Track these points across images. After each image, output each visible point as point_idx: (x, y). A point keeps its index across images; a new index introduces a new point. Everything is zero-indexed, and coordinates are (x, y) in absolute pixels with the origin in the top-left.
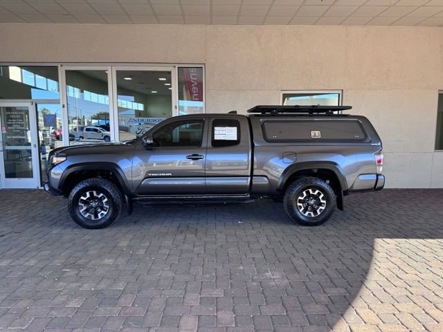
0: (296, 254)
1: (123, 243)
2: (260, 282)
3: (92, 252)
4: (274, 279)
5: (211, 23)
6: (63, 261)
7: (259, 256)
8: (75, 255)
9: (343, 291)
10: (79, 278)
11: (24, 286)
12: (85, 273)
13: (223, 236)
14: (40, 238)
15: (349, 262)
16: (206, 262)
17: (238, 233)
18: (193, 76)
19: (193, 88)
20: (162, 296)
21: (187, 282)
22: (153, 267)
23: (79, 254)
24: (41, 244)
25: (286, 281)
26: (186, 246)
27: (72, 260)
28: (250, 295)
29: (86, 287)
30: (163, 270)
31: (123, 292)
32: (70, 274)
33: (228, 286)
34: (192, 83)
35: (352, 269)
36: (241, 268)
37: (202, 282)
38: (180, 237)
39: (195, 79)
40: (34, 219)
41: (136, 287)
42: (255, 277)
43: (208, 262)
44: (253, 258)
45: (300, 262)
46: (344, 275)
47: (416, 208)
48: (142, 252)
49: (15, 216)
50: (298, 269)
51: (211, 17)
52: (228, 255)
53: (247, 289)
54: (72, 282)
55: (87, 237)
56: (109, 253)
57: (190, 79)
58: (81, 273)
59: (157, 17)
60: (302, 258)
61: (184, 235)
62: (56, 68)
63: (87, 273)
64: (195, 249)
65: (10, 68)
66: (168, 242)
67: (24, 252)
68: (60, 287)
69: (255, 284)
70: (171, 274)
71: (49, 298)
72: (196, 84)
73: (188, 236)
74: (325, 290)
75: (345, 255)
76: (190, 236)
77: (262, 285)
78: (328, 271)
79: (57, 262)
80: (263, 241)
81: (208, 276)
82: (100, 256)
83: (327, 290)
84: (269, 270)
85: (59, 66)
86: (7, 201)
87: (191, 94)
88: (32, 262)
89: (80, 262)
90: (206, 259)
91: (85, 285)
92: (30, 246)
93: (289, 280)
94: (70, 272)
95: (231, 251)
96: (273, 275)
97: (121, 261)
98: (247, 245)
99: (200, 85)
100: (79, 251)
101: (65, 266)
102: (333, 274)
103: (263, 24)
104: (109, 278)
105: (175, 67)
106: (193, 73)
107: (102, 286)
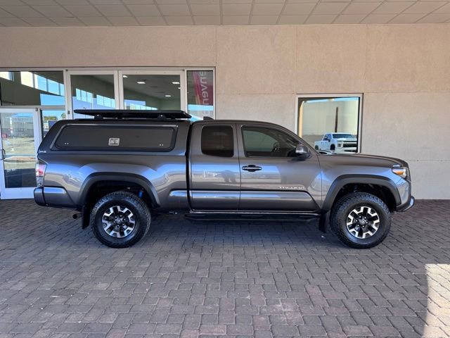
0: (311, 279)
1: (122, 264)
2: (269, 316)
3: (86, 274)
4: (285, 312)
5: (222, 24)
6: (53, 285)
7: (269, 282)
8: (67, 278)
9: (365, 330)
10: (67, 307)
11: (5, 316)
12: (74, 301)
13: (231, 256)
14: (34, 256)
15: (372, 292)
16: (209, 289)
17: (247, 252)
18: (203, 80)
19: (202, 92)
20: (156, 333)
21: (186, 315)
22: (150, 295)
23: (72, 277)
24: (33, 264)
25: (299, 316)
26: (188, 269)
27: (63, 284)
28: (256, 333)
29: (73, 319)
30: (161, 298)
31: (113, 327)
32: (57, 301)
33: (232, 322)
34: (202, 88)
35: (375, 301)
36: (248, 297)
37: (202, 315)
38: (183, 257)
39: (205, 83)
40: (32, 233)
41: (128, 320)
42: (264, 310)
43: (212, 289)
44: (263, 285)
45: (316, 290)
46: (366, 308)
47: (446, 224)
48: (140, 275)
49: (14, 229)
50: (314, 299)
51: (222, 17)
52: (234, 281)
53: (253, 325)
54: (59, 313)
55: (84, 256)
56: (105, 275)
57: (200, 83)
58: (71, 300)
59: (165, 18)
60: (318, 286)
61: (187, 254)
62: (61, 72)
63: (77, 300)
64: (199, 273)
65: (22, 73)
66: (169, 264)
67: (14, 274)
68: (45, 319)
69: (263, 318)
70: (168, 304)
71: (29, 333)
72: (206, 88)
73: (192, 256)
74: (345, 329)
75: (368, 281)
76: (195, 256)
77: (272, 319)
78: (348, 303)
79: (47, 287)
80: (275, 262)
81: (210, 308)
82: (94, 280)
83: (347, 328)
84: (280, 299)
85: (64, 70)
86: (8, 213)
87: (201, 98)
88: (21, 286)
89: (72, 286)
90: (210, 285)
91: (72, 317)
92: (22, 266)
93: (302, 313)
94: (59, 300)
95: (238, 275)
96: (284, 308)
97: (116, 285)
98: (256, 269)
99: (210, 89)
100: (73, 272)
101: (54, 291)
102: (354, 307)
103: (277, 24)
104: (99, 308)
105: (184, 70)
106: (203, 77)
107: (90, 318)
